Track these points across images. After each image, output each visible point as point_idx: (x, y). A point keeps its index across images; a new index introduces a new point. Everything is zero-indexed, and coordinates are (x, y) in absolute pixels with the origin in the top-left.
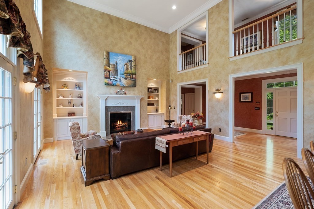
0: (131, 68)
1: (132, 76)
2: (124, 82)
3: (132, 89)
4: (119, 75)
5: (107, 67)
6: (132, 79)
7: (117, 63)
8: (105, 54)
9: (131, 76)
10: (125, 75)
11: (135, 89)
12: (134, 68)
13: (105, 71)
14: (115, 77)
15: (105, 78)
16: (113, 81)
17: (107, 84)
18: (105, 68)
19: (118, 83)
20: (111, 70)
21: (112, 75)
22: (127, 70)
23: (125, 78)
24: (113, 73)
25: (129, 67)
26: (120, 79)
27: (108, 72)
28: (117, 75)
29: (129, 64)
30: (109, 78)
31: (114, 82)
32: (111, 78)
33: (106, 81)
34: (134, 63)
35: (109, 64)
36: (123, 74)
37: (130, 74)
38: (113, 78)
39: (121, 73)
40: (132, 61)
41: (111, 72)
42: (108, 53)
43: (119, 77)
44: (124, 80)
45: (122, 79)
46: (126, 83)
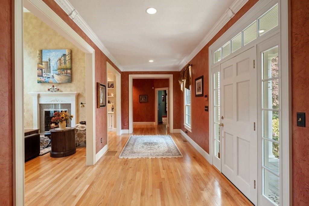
0: (65, 63)
1: (67, 72)
2: (57, 78)
3: (69, 85)
4: (52, 72)
5: (40, 65)
6: (67, 74)
7: (49, 60)
8: (38, 52)
9: (65, 71)
10: (58, 71)
11: (72, 85)
12: (69, 62)
13: (38, 70)
14: (48, 74)
15: (38, 76)
16: (45, 78)
17: (40, 82)
18: (38, 66)
19: (51, 80)
20: (44, 67)
21: (45, 72)
22: (60, 65)
23: (58, 74)
24: (46, 70)
25: (63, 62)
26: (53, 76)
27: (41, 70)
28: (50, 72)
29: (63, 59)
30: (42, 76)
31: (47, 80)
32: (44, 76)
33: (39, 79)
34: (69, 57)
35: (42, 62)
36: (56, 71)
37: (64, 69)
38: (45, 76)
39: (54, 69)
40: (67, 55)
41: (43, 70)
42: (41, 51)
43: (52, 74)
44: (58, 76)
45: (55, 75)
46: (59, 79)
